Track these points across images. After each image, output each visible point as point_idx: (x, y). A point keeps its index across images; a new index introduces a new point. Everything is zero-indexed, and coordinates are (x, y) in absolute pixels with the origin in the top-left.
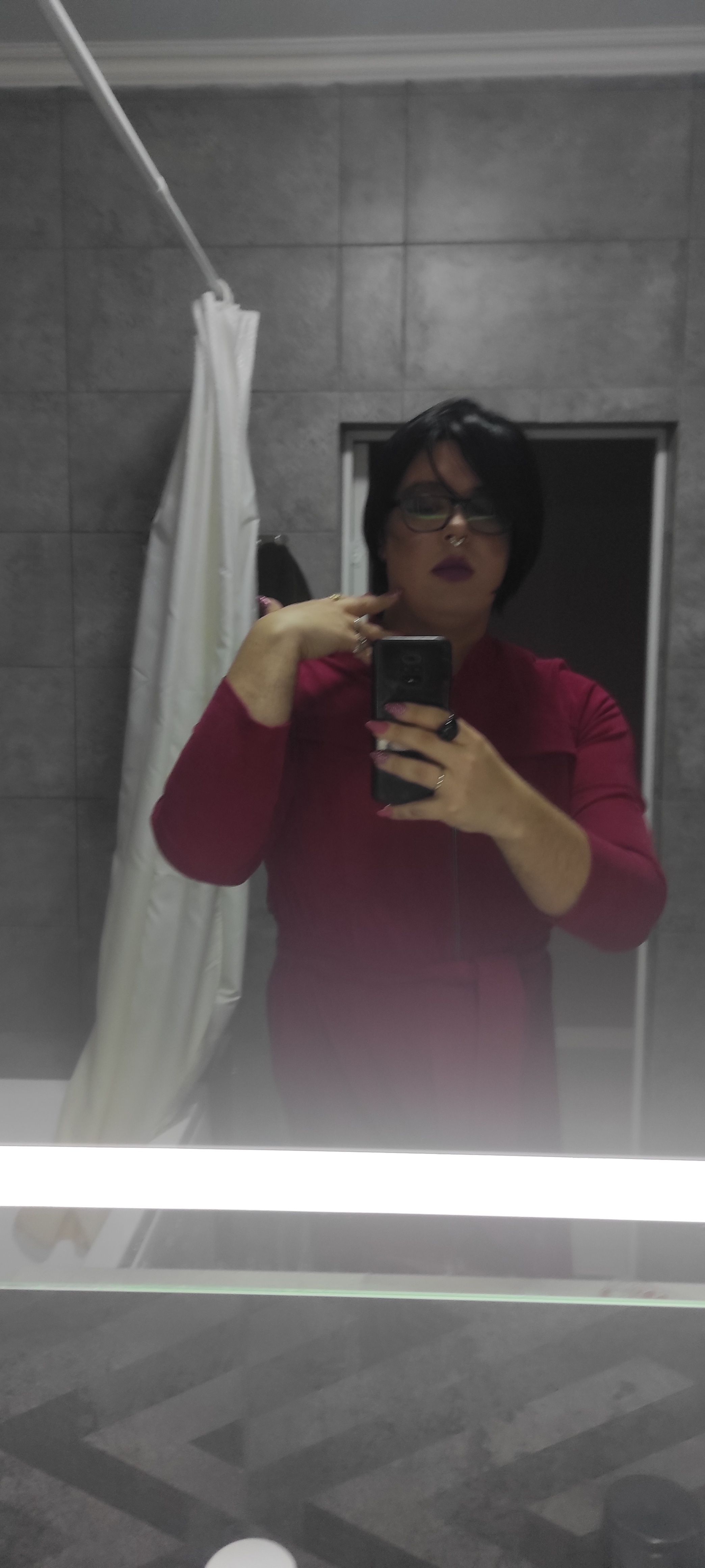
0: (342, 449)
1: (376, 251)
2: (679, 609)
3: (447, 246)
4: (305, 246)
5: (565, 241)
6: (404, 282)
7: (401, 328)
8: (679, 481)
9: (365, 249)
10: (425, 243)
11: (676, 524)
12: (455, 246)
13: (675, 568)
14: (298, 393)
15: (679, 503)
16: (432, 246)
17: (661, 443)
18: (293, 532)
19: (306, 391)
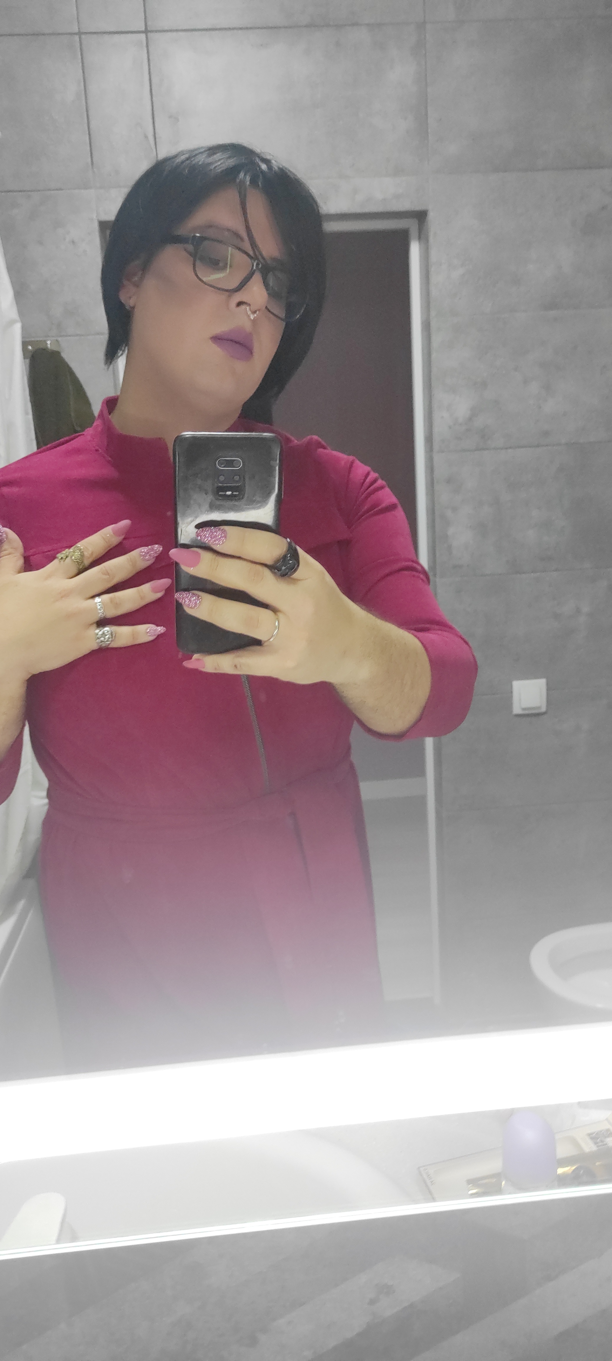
1: (116, 38)
2: (440, 395)
3: (189, 34)
4: (44, 34)
5: (306, 26)
6: (150, 73)
7: (151, 121)
8: (433, 269)
9: (106, 37)
10: (167, 31)
11: (433, 313)
12: (196, 33)
13: (434, 355)
14: (52, 192)
15: (434, 292)
16: (174, 34)
17: (414, 232)
18: (63, 336)
19: (61, 189)
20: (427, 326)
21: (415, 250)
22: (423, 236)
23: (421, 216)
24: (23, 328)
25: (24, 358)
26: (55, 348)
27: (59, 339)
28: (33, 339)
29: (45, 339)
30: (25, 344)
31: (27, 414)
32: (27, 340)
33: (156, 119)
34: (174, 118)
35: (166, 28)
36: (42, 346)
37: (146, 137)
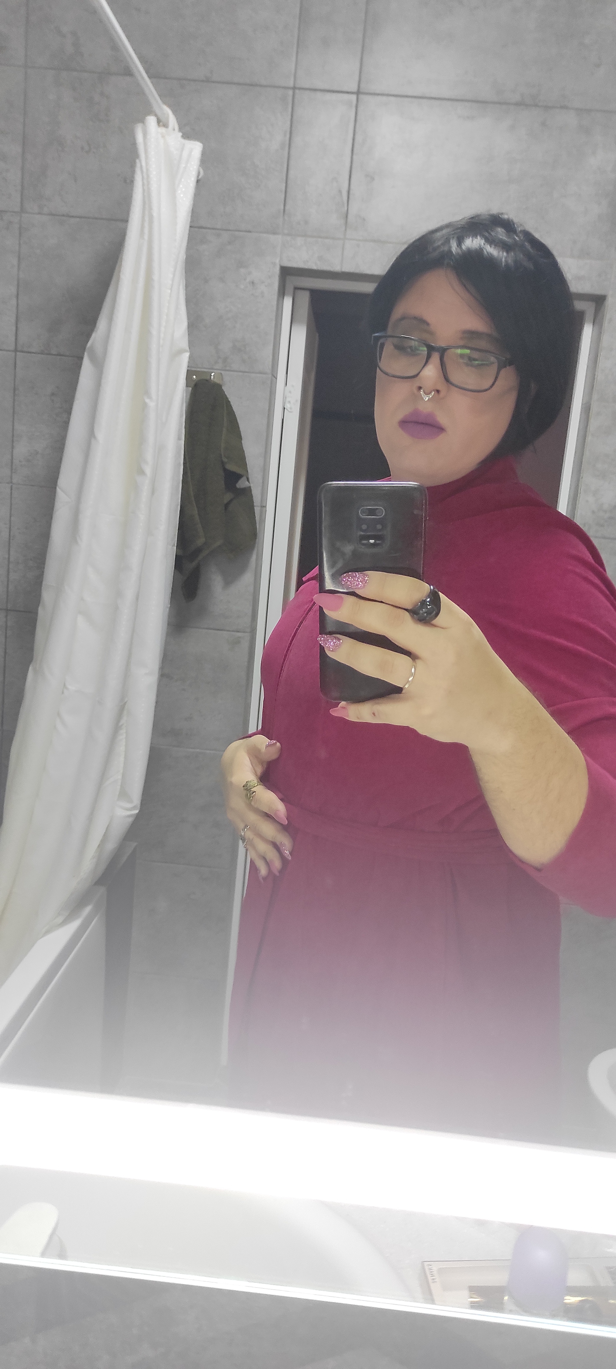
0: (282, 293)
1: (328, 96)
2: (588, 479)
3: (399, 99)
4: (261, 86)
5: (517, 104)
6: (354, 131)
7: (347, 177)
8: (602, 354)
9: (319, 95)
10: (378, 94)
11: (595, 397)
12: (406, 99)
13: (589, 438)
14: (242, 233)
15: (600, 376)
16: (384, 98)
17: (589, 315)
18: (228, 370)
19: (250, 232)
20: (587, 409)
21: (587, 333)
22: (597, 320)
23: (599, 300)
24: (190, 357)
25: (187, 386)
26: (217, 381)
27: (223, 372)
28: (198, 370)
29: (210, 371)
30: (189, 373)
31: (179, 439)
32: (193, 369)
33: (353, 176)
34: (370, 178)
35: (378, 92)
36: (204, 377)
37: (340, 192)
